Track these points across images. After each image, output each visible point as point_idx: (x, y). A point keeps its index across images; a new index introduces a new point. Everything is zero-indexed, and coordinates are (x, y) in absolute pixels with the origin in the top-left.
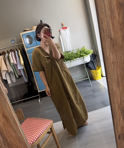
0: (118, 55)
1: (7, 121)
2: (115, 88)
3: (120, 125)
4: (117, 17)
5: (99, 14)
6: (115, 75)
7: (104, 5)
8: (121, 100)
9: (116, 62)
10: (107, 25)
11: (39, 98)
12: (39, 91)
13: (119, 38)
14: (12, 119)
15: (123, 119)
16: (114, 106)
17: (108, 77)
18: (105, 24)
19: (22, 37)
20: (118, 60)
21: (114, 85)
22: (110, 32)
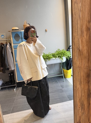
0: (83, 62)
2: (78, 86)
3: (78, 115)
4: (85, 37)
5: (73, 33)
6: (79, 76)
7: (77, 27)
8: (81, 96)
9: (81, 67)
10: (78, 41)
12: (17, 82)
13: (85, 51)
15: (81, 110)
16: (76, 99)
17: (74, 77)
18: (76, 40)
20: (82, 65)
21: (78, 83)
22: (79, 46)
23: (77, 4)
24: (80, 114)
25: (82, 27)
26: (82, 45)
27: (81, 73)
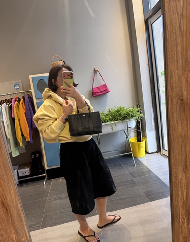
1: (7, 213)
2: (181, 175)
3: (182, 233)
5: (169, 63)
7: (177, 52)
8: (187, 194)
9: (186, 134)
10: (179, 80)
11: (45, 178)
12: (47, 168)
14: (16, 209)
15: (187, 224)
16: (177, 202)
18: (175, 79)
20: (188, 130)
21: (181, 169)
22: (181, 91)
23: (175, 2)
24: (186, 231)
25: (186, 51)
26: (187, 89)
27: (185, 148)
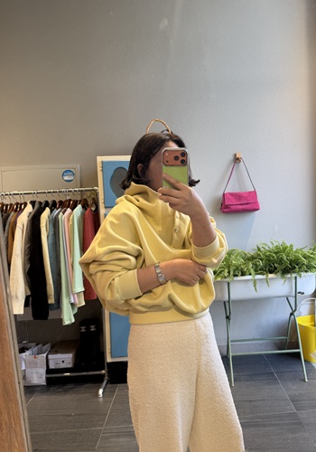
11: (102, 381)
12: (109, 359)
19: (99, 169)
